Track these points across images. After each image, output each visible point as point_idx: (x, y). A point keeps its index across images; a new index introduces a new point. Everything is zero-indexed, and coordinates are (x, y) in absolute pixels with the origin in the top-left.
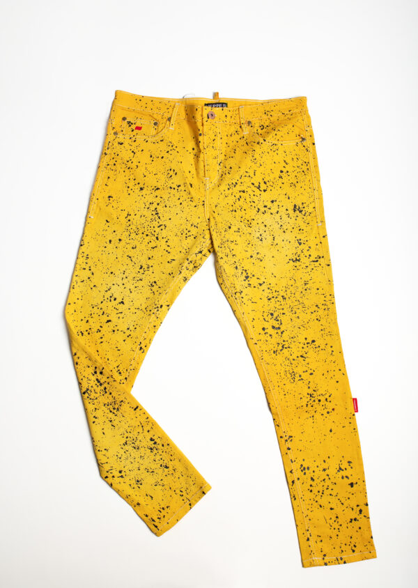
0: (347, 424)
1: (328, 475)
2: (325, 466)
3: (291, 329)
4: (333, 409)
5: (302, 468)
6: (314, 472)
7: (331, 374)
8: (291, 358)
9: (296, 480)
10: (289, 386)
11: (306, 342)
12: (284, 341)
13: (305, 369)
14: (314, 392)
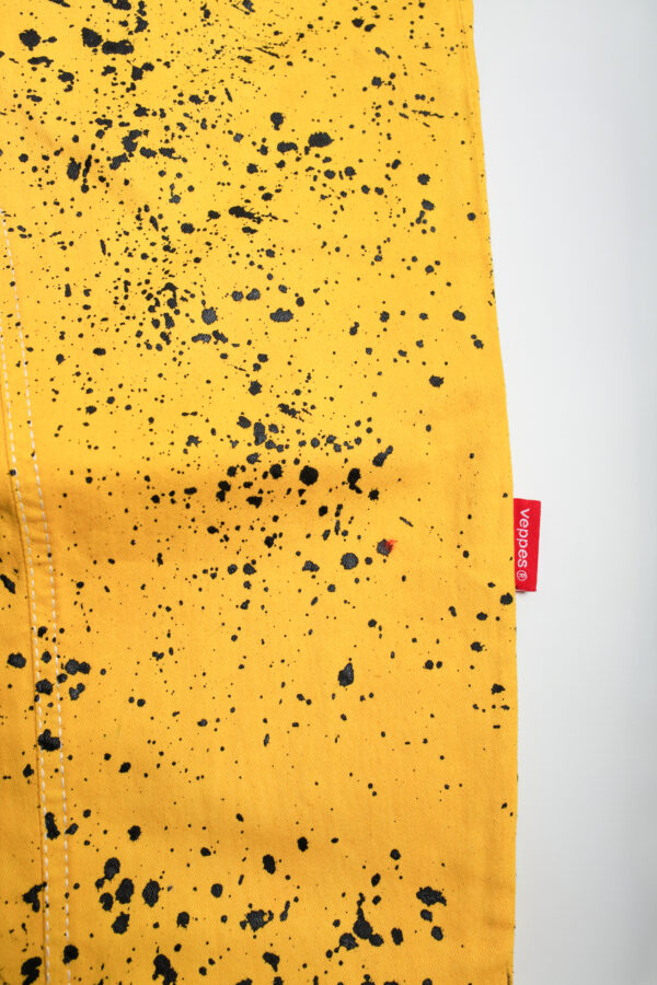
0: (454, 651)
1: (272, 959)
2: (265, 892)
3: (199, 61)
4: (385, 547)
5: (111, 887)
6: (183, 919)
7: (404, 332)
8: (172, 217)
9: (53, 958)
10: (129, 365)
11: (274, 139)
12: (141, 111)
13: (250, 279)
14: (281, 419)
